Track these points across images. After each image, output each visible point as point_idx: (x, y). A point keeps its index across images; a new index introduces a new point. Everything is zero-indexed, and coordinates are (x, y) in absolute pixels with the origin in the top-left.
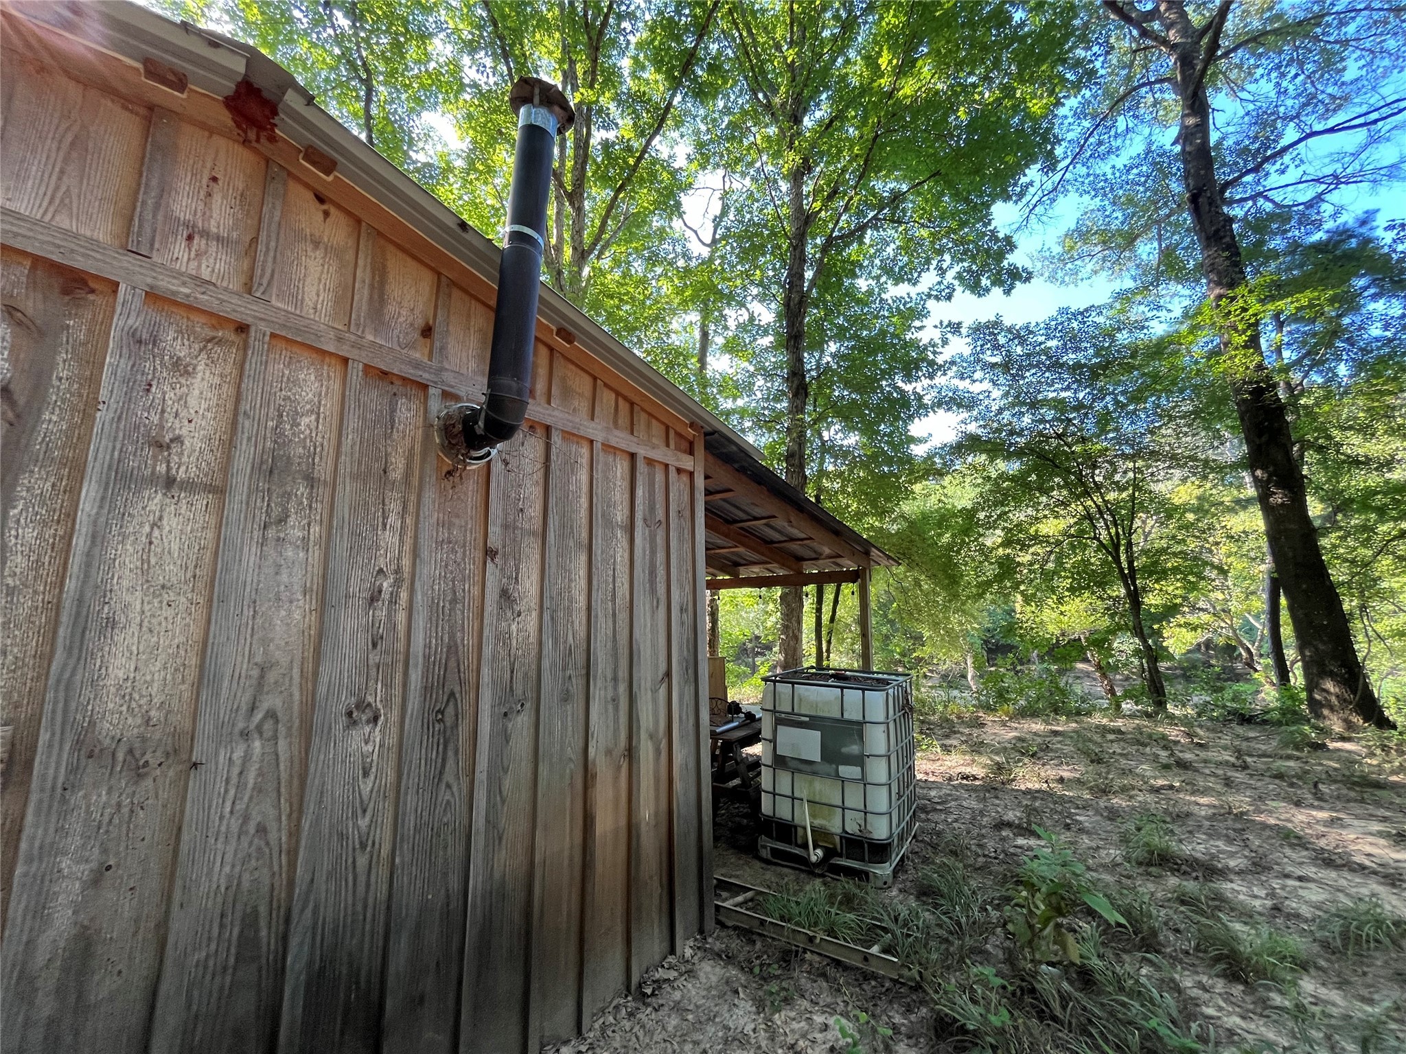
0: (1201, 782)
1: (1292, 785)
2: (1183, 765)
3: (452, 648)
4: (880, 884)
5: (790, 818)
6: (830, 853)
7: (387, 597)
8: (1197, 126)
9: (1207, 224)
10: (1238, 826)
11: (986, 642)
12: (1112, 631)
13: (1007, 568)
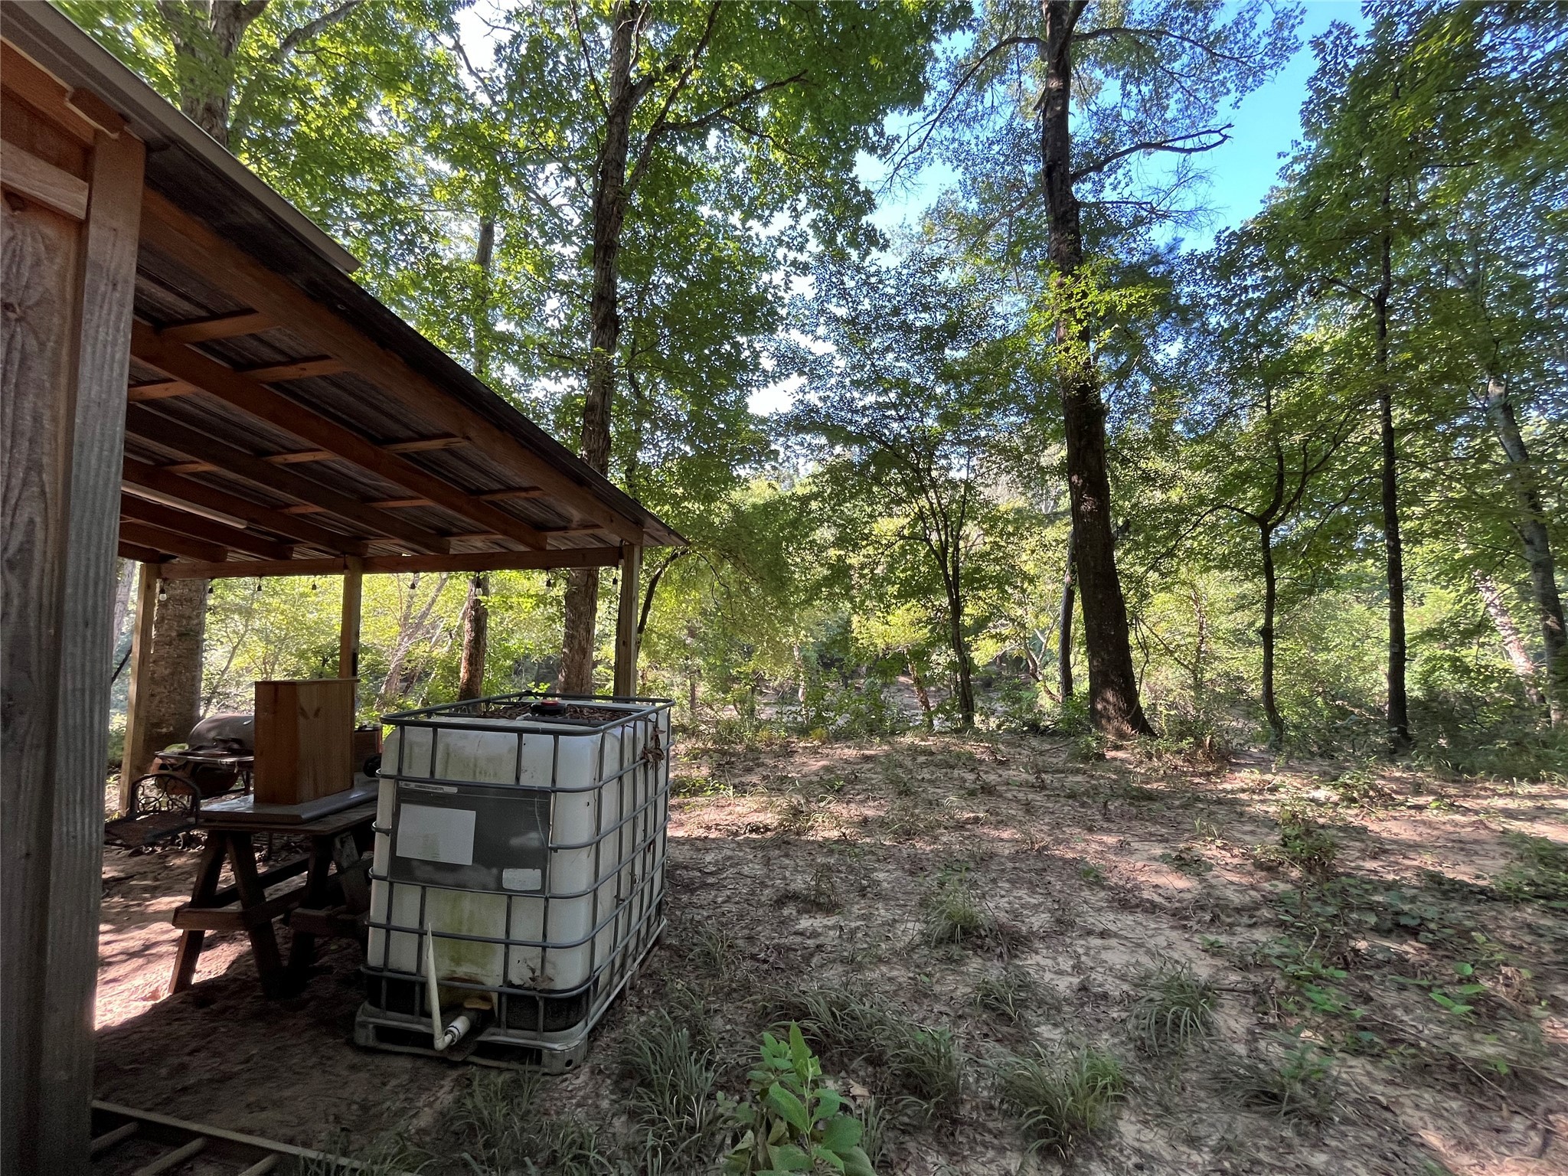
0: (1003, 808)
1: (1083, 805)
2: (988, 790)
4: (558, 1066)
5: (412, 967)
6: (482, 1021)
8: (1059, 90)
9: (1058, 201)
10: (1040, 865)
11: (821, 657)
12: (932, 644)
13: (840, 572)
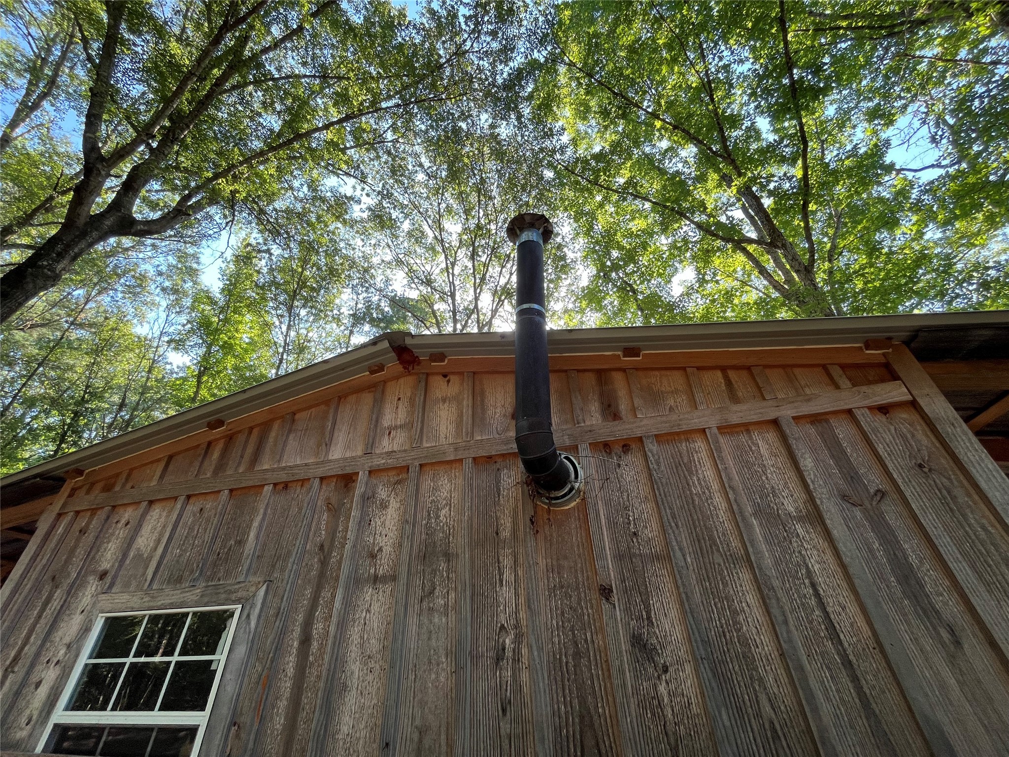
3: (586, 720)
7: (511, 654)
